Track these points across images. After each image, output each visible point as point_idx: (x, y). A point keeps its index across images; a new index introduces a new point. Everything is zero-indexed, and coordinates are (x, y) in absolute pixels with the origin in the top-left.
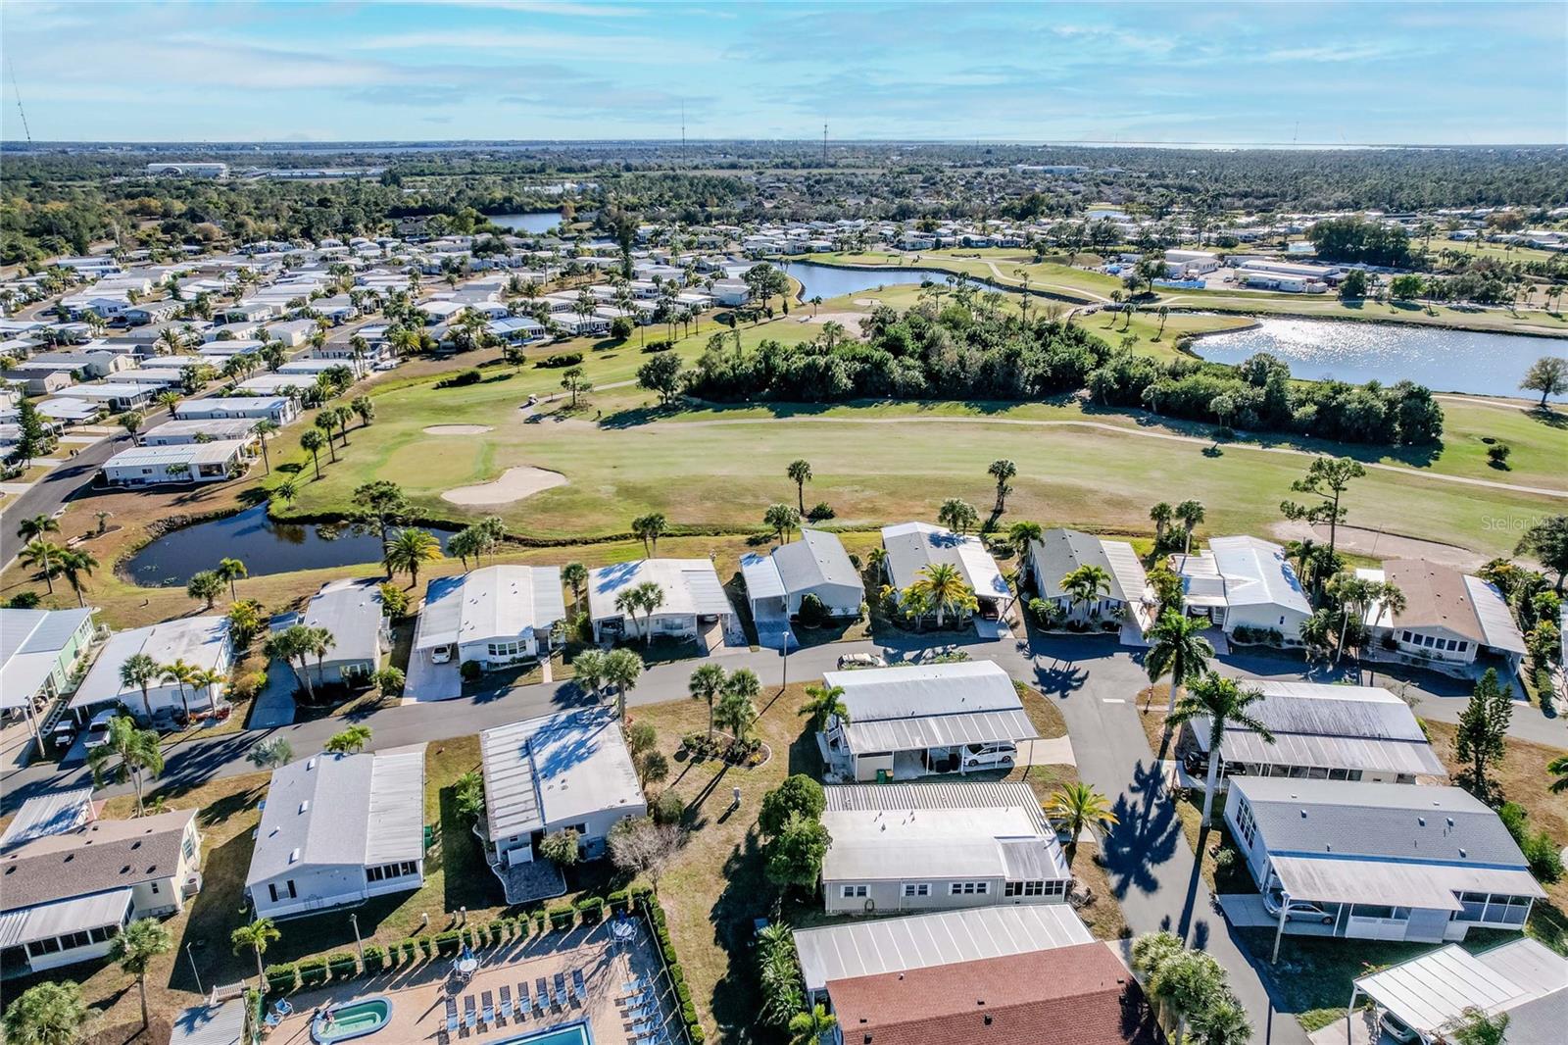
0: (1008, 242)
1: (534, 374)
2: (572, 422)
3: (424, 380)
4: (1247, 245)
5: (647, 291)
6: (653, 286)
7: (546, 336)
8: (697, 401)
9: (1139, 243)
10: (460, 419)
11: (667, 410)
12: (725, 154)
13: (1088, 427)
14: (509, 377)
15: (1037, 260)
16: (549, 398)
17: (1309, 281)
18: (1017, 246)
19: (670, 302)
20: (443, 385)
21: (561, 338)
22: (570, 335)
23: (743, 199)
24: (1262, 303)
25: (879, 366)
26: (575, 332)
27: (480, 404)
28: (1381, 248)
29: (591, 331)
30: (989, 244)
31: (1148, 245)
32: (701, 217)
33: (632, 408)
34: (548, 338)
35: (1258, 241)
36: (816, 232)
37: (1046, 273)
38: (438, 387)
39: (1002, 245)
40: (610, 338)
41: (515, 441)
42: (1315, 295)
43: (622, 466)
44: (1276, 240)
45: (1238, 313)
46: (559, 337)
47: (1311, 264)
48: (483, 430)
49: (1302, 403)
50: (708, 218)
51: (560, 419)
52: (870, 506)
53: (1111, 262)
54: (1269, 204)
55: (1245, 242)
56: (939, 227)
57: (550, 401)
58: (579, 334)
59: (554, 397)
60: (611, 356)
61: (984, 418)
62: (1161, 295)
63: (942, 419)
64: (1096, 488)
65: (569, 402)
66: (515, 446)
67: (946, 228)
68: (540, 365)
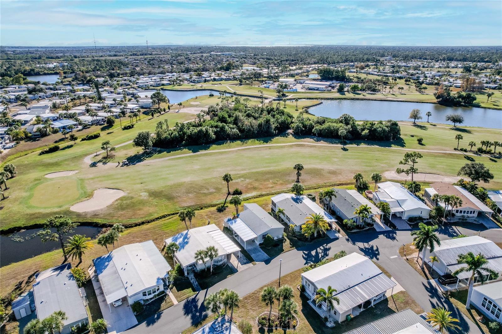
0: (227, 79)
1: (83, 143)
2: (111, 164)
3: (31, 151)
4: (298, 76)
5: (111, 104)
6: (113, 102)
7: (79, 126)
8: (159, 149)
9: (268, 77)
10: (59, 168)
11: (148, 154)
12: (110, 51)
13: (302, 144)
14: (71, 146)
15: (241, 85)
16: (95, 154)
17: (326, 87)
18: (230, 80)
19: (125, 108)
20: (43, 153)
21: (85, 127)
22: (89, 125)
23: (127, 67)
24: (318, 95)
25: (222, 128)
26: (90, 124)
27: (65, 160)
28: (338, 76)
29: (97, 123)
30: (221, 80)
31: (270, 78)
32: (116, 74)
33: (133, 155)
34: (80, 127)
35: (300, 75)
36: (162, 78)
37: (247, 89)
38: (40, 154)
39: (226, 80)
40: (106, 125)
41: (91, 176)
42: (329, 91)
43: (145, 182)
44: (305, 74)
45: (313, 99)
46: (85, 126)
47: (320, 81)
48: (74, 172)
49: (363, 130)
50: (118, 75)
51: (105, 163)
52: (252, 186)
53: (264, 84)
54: (296, 63)
55: (296, 75)
56: (203, 74)
57: (96, 156)
58: (92, 125)
59: (98, 153)
60: (111, 133)
61: (266, 145)
62: (287, 94)
63: (252, 147)
64: (322, 168)
65: (105, 155)
66: (92, 179)
67: (205, 74)
68: (83, 140)
